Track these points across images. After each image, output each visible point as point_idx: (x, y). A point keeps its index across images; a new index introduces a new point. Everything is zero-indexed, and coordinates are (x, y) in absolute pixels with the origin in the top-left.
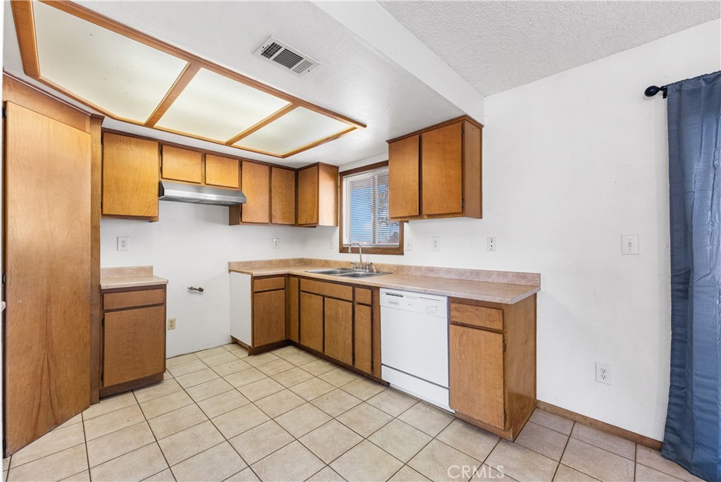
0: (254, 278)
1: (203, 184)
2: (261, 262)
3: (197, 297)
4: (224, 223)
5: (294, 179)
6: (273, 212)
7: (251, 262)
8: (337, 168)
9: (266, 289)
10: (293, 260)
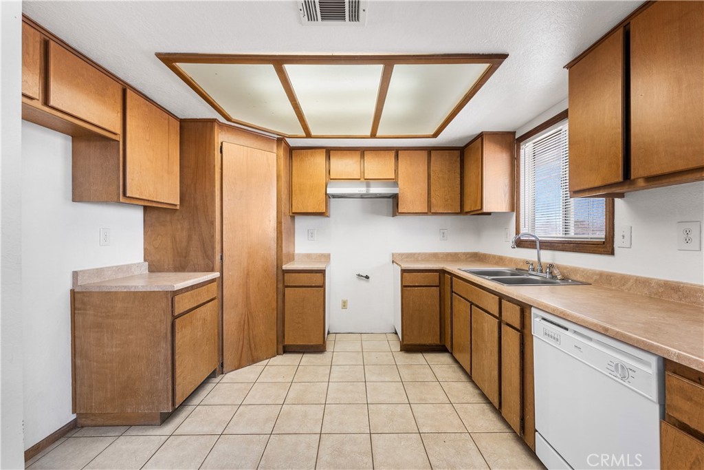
0: (404, 271)
1: (362, 180)
2: (425, 254)
3: (363, 283)
4: (387, 215)
5: (459, 159)
6: (433, 200)
7: (414, 254)
8: (514, 133)
9: (417, 284)
10: (464, 254)
